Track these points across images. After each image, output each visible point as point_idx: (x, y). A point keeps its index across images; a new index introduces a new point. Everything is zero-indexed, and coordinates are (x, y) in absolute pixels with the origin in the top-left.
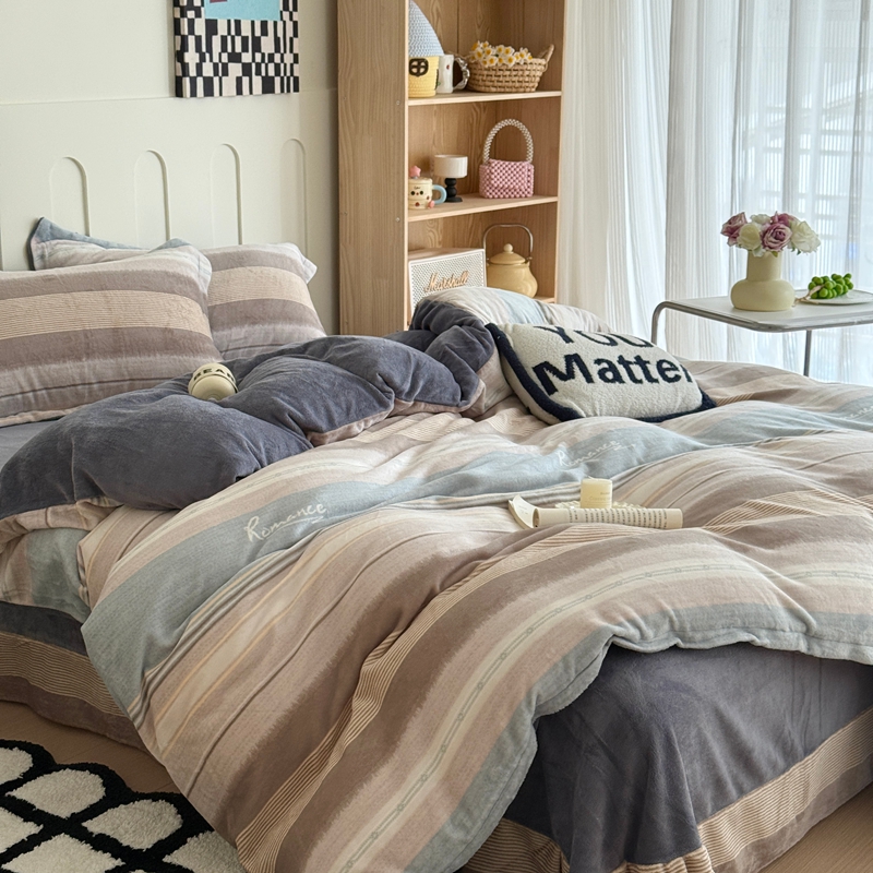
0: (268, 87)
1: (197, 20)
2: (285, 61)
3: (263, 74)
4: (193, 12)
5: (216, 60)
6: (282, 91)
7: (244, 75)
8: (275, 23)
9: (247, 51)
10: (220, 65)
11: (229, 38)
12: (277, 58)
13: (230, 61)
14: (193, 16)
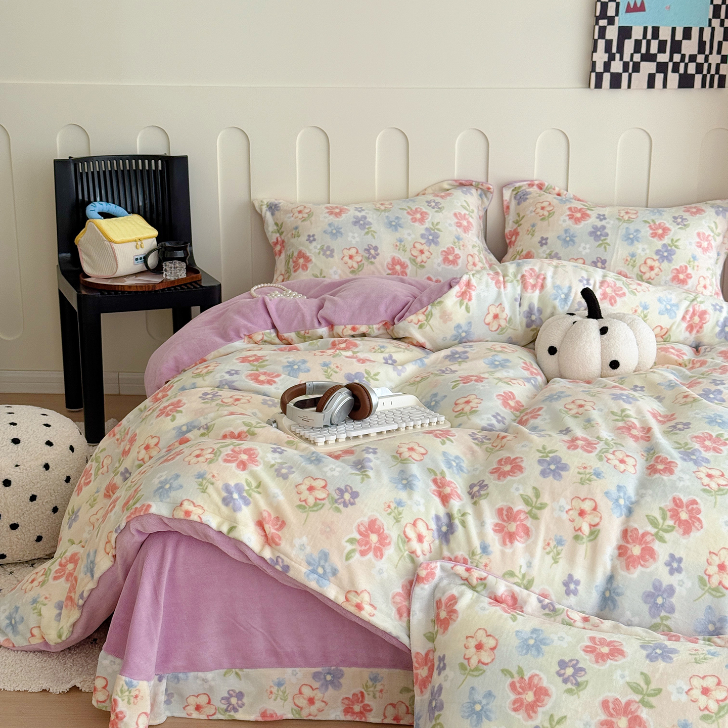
0: (686, 82)
1: (609, 28)
2: (710, 62)
3: (682, 71)
4: (606, 21)
5: (627, 58)
6: (703, 86)
7: (658, 71)
8: (701, 30)
9: (664, 52)
10: (631, 64)
11: (644, 42)
12: (700, 59)
13: (642, 60)
14: (606, 24)
